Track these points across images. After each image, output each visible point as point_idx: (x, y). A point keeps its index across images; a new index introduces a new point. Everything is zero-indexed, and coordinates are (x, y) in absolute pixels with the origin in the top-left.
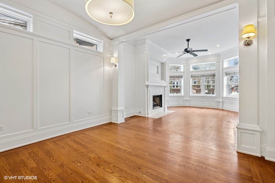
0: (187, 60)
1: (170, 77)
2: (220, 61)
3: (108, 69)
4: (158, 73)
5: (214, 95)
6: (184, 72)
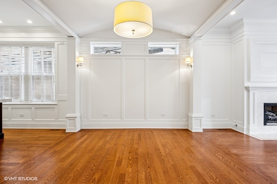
3: (184, 71)
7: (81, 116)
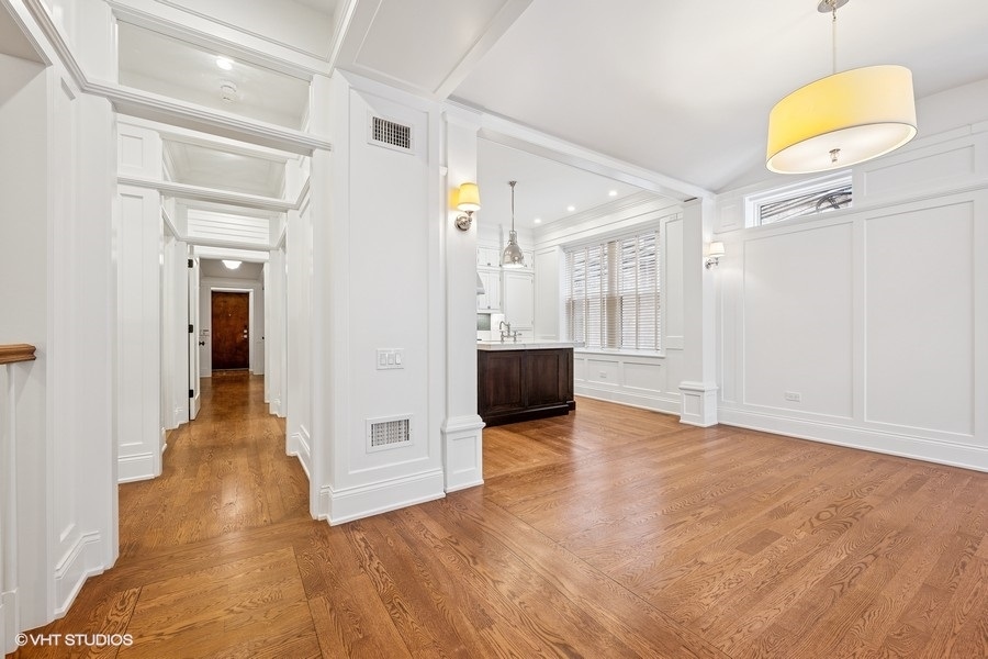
7: (719, 391)
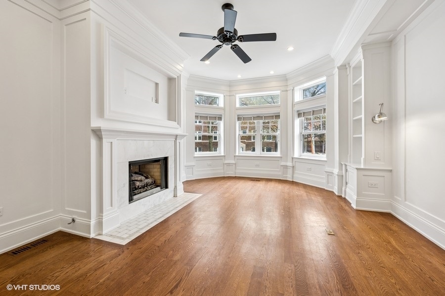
0: (230, 86)
1: (197, 117)
2: (288, 89)
4: (157, 101)
5: (277, 154)
6: (224, 109)
